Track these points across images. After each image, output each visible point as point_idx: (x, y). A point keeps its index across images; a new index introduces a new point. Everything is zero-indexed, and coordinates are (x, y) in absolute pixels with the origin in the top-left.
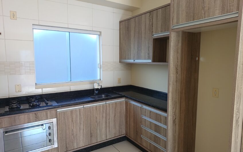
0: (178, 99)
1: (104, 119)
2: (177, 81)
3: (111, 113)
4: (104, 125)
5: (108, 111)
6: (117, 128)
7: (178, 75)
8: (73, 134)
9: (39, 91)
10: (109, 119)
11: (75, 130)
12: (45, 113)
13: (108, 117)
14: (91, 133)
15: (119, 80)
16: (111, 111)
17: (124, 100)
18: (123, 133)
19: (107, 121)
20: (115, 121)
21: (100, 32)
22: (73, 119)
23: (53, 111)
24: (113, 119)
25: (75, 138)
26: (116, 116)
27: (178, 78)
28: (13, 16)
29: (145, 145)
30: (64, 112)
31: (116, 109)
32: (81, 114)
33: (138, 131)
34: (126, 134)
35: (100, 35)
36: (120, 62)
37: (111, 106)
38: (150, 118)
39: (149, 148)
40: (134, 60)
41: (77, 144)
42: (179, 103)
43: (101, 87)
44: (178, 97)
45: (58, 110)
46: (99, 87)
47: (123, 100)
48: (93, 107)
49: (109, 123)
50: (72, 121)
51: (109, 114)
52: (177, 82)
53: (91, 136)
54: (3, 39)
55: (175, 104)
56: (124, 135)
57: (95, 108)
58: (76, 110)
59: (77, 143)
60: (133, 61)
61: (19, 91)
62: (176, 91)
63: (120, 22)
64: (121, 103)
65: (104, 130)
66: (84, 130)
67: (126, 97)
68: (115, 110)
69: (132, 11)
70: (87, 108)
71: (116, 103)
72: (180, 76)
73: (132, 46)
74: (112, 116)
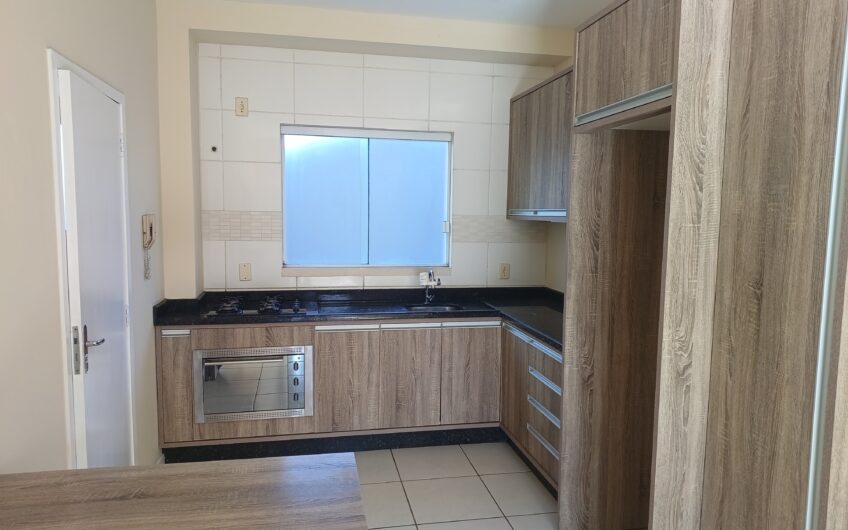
0: (603, 321)
1: (435, 367)
2: (596, 268)
3: (455, 354)
4: (434, 385)
5: (446, 348)
6: (475, 398)
7: (599, 253)
8: (350, 392)
9: (290, 284)
10: (450, 370)
11: (356, 382)
12: (287, 331)
13: (446, 365)
14: (397, 400)
15: (505, 270)
16: (456, 350)
17: (498, 323)
18: (494, 417)
19: (445, 375)
20: (467, 378)
21: (452, 134)
22: (351, 353)
23: (306, 328)
24: (462, 372)
25: (356, 403)
26: (472, 365)
27: (599, 261)
28: (242, 108)
29: (532, 453)
30: (331, 334)
31: (472, 348)
32: (374, 344)
33: (522, 412)
34: (502, 423)
35: (451, 142)
36: (508, 217)
37: (455, 336)
38: (543, 373)
39: (539, 461)
40: (536, 212)
41: (360, 420)
42: (606, 334)
43: (439, 284)
44: (603, 317)
45: (317, 328)
46: (433, 284)
47: (495, 323)
48: (404, 331)
49: (450, 380)
50: (351, 359)
51: (451, 358)
52: (595, 270)
53: (398, 408)
54: (218, 161)
55: (587, 332)
56: (497, 425)
57: (409, 335)
58: (360, 333)
59: (360, 416)
60: (532, 214)
61: (245, 280)
62: (592, 296)
63: (513, 102)
64: (487, 331)
65: (433, 398)
66: (378, 387)
67: (504, 317)
68: (469, 351)
69: (554, 66)
70: (389, 331)
71: (472, 330)
72: (608, 255)
73: (532, 167)
74: (458, 362)
